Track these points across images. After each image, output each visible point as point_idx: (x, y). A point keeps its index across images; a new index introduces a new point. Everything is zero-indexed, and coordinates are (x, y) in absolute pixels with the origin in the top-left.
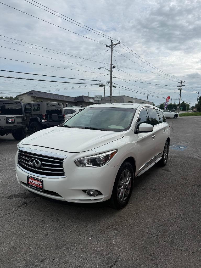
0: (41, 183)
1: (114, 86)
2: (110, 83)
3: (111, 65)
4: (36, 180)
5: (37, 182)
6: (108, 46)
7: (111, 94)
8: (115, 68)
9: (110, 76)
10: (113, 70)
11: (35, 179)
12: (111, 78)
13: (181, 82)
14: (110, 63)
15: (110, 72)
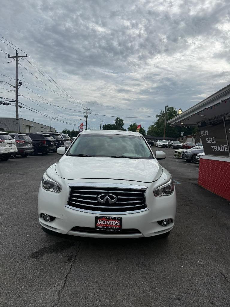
0: (118, 223)
1: (20, 106)
2: (16, 102)
3: (17, 80)
4: (111, 219)
5: (111, 222)
6: (12, 57)
7: (17, 115)
8: (22, 84)
9: (15, 93)
10: (19, 87)
11: (109, 219)
12: (17, 96)
13: (87, 109)
14: (15, 78)
15: (15, 89)
